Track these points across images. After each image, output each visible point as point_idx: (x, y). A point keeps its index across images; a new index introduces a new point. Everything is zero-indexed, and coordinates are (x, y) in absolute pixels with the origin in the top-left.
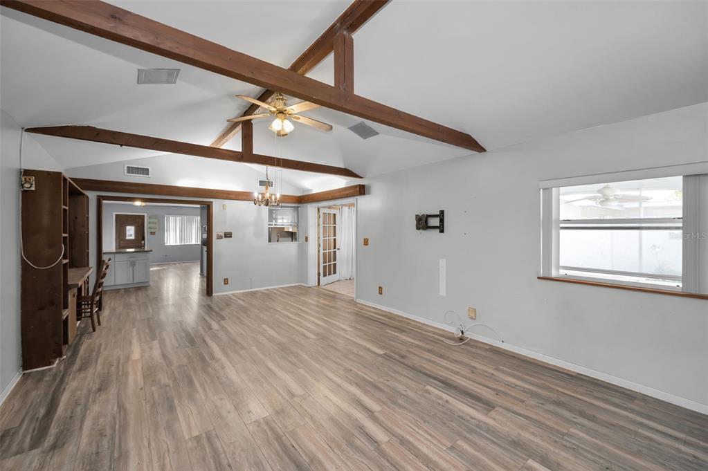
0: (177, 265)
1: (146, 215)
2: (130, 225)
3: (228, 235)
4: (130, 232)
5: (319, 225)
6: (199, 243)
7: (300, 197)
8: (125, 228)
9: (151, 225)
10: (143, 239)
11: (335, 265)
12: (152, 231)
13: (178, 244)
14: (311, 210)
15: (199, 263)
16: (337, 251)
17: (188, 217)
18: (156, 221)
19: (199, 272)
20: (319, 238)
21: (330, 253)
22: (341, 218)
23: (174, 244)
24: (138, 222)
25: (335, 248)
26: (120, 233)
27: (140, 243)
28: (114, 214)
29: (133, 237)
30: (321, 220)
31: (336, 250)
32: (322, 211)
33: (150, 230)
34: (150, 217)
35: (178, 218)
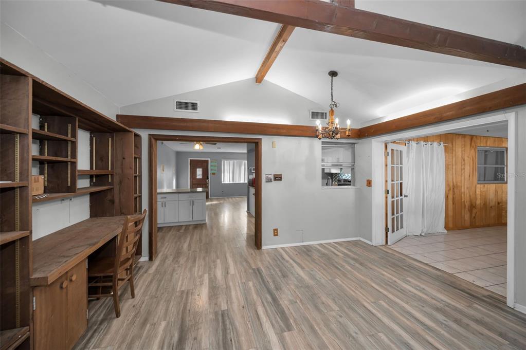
0: (230, 199)
1: (209, 159)
2: (199, 168)
3: (278, 178)
4: (199, 173)
5: (386, 165)
6: (246, 182)
7: (360, 130)
8: (196, 170)
9: (212, 168)
10: (208, 179)
11: (402, 216)
12: (214, 172)
13: (231, 182)
14: (376, 145)
15: (246, 199)
16: (404, 199)
17: (237, 161)
18: (216, 164)
19: (246, 209)
20: (386, 181)
21: (397, 201)
22: (408, 156)
23: (228, 183)
24: (204, 165)
25: (401, 196)
26: (193, 173)
27: (206, 181)
28: (189, 159)
29: (201, 177)
30: (389, 158)
31: (403, 197)
32: (390, 147)
33: (213, 172)
34: (211, 162)
35: (231, 162)
